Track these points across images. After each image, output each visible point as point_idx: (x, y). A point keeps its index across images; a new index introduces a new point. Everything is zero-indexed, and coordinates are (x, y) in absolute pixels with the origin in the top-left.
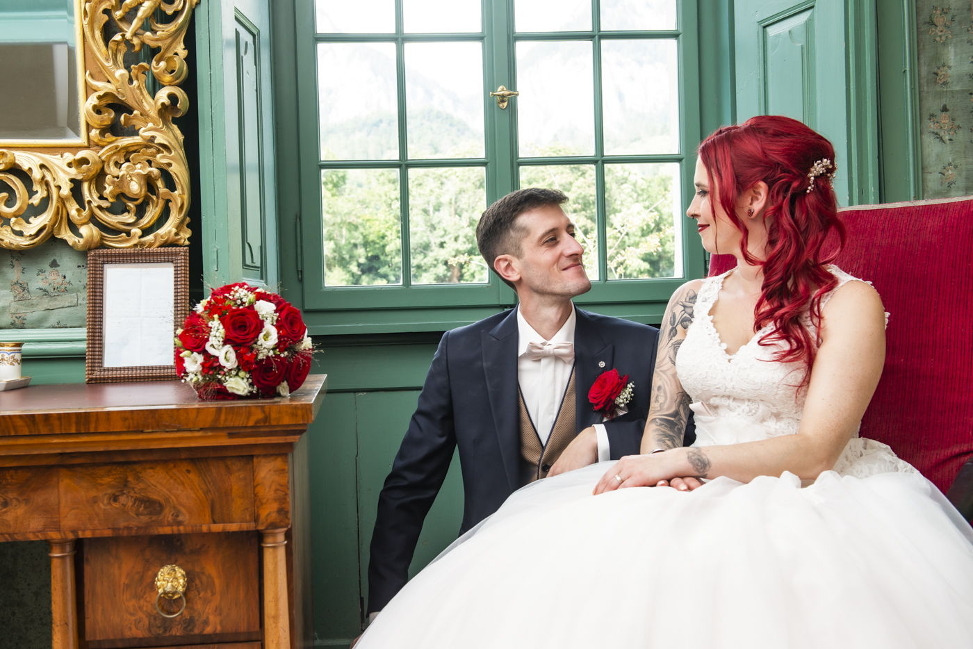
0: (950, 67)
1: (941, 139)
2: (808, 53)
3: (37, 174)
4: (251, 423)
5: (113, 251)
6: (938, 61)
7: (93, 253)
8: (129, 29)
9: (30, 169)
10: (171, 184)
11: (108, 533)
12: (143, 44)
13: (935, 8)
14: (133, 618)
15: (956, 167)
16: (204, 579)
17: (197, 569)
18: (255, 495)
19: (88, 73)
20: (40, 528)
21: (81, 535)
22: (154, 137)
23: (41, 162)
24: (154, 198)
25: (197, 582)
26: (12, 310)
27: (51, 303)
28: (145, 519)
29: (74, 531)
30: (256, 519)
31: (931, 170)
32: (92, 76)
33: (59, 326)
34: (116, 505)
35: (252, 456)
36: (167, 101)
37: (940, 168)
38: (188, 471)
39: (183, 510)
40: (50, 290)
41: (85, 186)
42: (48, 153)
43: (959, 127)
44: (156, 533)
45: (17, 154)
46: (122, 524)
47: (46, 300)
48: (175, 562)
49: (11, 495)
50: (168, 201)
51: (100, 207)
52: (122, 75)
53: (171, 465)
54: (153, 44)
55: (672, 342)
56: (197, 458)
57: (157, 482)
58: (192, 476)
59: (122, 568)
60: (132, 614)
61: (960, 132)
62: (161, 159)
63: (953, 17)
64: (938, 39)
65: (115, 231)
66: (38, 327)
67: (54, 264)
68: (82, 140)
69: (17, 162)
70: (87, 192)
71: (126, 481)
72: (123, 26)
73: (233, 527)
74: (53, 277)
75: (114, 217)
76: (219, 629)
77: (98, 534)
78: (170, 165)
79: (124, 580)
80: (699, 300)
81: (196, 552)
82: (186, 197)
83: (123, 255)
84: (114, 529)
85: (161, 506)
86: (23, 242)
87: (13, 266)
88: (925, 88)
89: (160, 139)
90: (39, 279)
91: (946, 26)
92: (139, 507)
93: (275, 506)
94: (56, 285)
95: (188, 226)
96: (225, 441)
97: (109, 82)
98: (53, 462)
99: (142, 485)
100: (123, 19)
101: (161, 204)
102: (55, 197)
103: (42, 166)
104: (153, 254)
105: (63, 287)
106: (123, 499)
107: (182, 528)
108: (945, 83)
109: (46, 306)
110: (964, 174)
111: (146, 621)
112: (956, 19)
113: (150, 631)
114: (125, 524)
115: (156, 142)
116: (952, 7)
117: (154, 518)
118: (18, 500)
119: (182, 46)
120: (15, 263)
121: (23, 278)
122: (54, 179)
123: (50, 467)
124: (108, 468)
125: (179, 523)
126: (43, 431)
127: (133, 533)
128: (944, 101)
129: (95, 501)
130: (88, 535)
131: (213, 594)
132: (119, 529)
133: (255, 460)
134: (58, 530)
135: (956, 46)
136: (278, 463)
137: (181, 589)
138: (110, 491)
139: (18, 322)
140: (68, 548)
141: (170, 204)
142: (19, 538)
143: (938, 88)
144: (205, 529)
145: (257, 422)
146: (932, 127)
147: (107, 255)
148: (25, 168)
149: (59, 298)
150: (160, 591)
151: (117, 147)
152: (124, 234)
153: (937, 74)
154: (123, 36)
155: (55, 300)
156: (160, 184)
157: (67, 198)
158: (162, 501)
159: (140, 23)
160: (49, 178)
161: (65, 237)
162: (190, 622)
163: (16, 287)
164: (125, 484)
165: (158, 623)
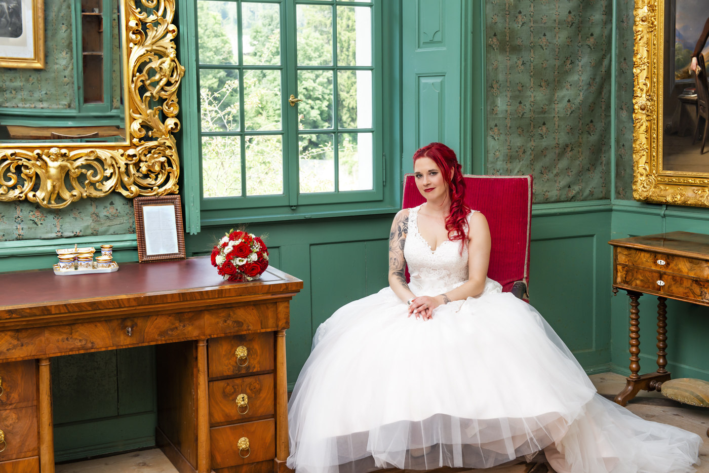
0: (498, 107)
1: (494, 139)
2: (441, 96)
3: (109, 161)
4: (281, 290)
5: (146, 198)
6: (494, 104)
7: (136, 200)
8: (154, 91)
9: (106, 159)
10: (170, 165)
11: (223, 335)
12: (159, 97)
13: (494, 80)
14: (227, 368)
15: (500, 151)
16: (254, 350)
17: (251, 347)
18: (277, 317)
19: (131, 110)
20: (197, 335)
21: (212, 336)
22: (165, 143)
23: (111, 155)
24: (163, 171)
25: (251, 352)
26: (92, 227)
27: (111, 223)
28: (237, 329)
29: (210, 335)
30: (277, 326)
31: (490, 152)
32: (133, 112)
33: (115, 234)
34: (226, 324)
35: (276, 302)
36: (174, 127)
37: (493, 152)
38: (253, 309)
39: (250, 324)
40: (110, 216)
41: (131, 167)
42: (110, 150)
43: (501, 133)
44: (240, 334)
45: (98, 150)
46: (228, 331)
47: (108, 221)
48: (242, 345)
49: (186, 323)
50: (169, 173)
51: (138, 177)
52: (150, 113)
53: (246, 307)
54: (165, 97)
55: (400, 239)
56: (256, 304)
57: (241, 314)
58: (254, 311)
59: (223, 348)
60: (227, 366)
61: (501, 135)
62: (168, 152)
63: (500, 84)
64: (494, 94)
65: (145, 188)
66: (104, 235)
67: (112, 204)
68: (127, 143)
69: (99, 155)
70: (132, 170)
71: (230, 314)
72: (150, 88)
73: (269, 330)
74: (111, 210)
75: (143, 180)
76: (259, 369)
77: (219, 336)
78: (171, 156)
79: (224, 353)
80: (409, 220)
81: (251, 340)
82: (178, 171)
83: (150, 200)
84: (225, 333)
85: (242, 323)
86: (101, 194)
87: (92, 205)
88: (489, 116)
89: (168, 143)
90: (104, 211)
91: (497, 89)
92: (234, 324)
93: (284, 321)
94: (113, 214)
95: (177, 184)
96: (269, 297)
97: (140, 114)
98: (203, 309)
99: (235, 316)
100: (150, 85)
101: (166, 173)
102: (117, 172)
103: (112, 157)
104: (163, 199)
105: (116, 215)
106: (228, 322)
107: (250, 331)
108: (496, 114)
109: (108, 224)
110: (502, 154)
111: (232, 368)
112: (502, 85)
113: (233, 372)
114: (229, 331)
115: (166, 145)
116: (500, 80)
117: (240, 328)
118: (189, 324)
119: (176, 97)
120: (93, 203)
121: (96, 211)
122: (117, 164)
123: (201, 311)
124: (222, 310)
125: (249, 330)
126: (206, 297)
127: (232, 334)
128: (496, 122)
129: (218, 323)
130: (215, 336)
131: (257, 356)
132: (227, 333)
133: (278, 303)
134: (204, 335)
135: (501, 98)
136: (286, 304)
137: (246, 355)
138: (223, 319)
139: (95, 233)
140: (205, 342)
141: (170, 174)
142: (189, 339)
143: (494, 116)
144: (258, 331)
145: (283, 290)
146: (491, 133)
147: (143, 200)
148: (103, 158)
149: (115, 220)
150: (239, 356)
151: (146, 147)
152: (150, 190)
153: (493, 110)
154: (152, 94)
155: (113, 221)
156: (166, 164)
157: (122, 173)
158: (243, 322)
159: (160, 88)
160: (114, 163)
161: (120, 191)
162: (248, 368)
163: (93, 215)
164: (229, 316)
165: (236, 369)
